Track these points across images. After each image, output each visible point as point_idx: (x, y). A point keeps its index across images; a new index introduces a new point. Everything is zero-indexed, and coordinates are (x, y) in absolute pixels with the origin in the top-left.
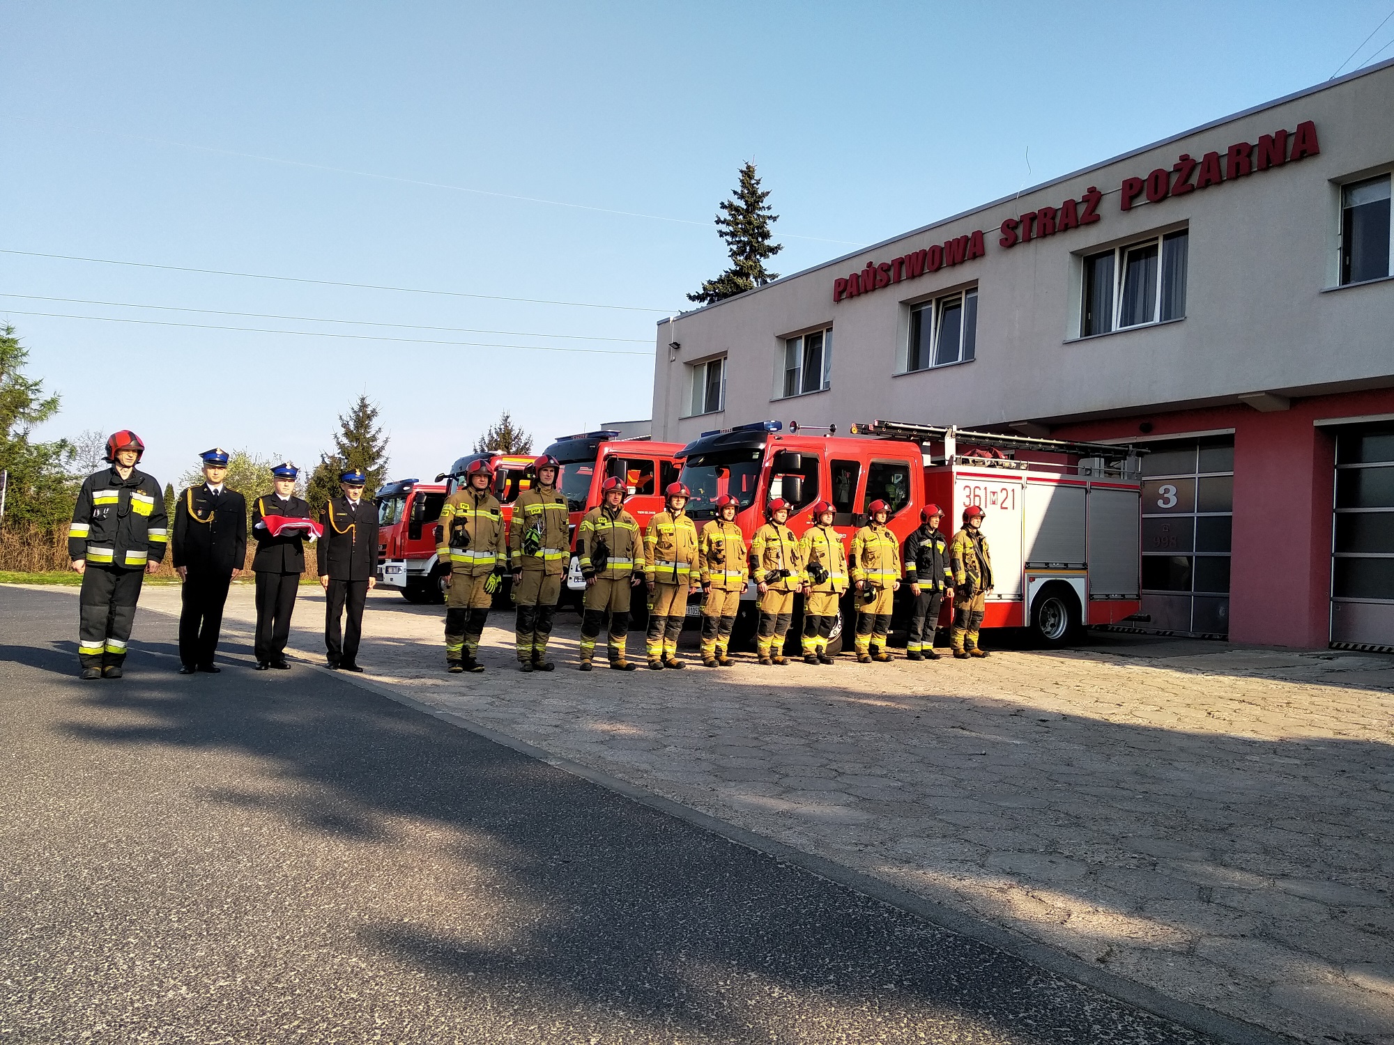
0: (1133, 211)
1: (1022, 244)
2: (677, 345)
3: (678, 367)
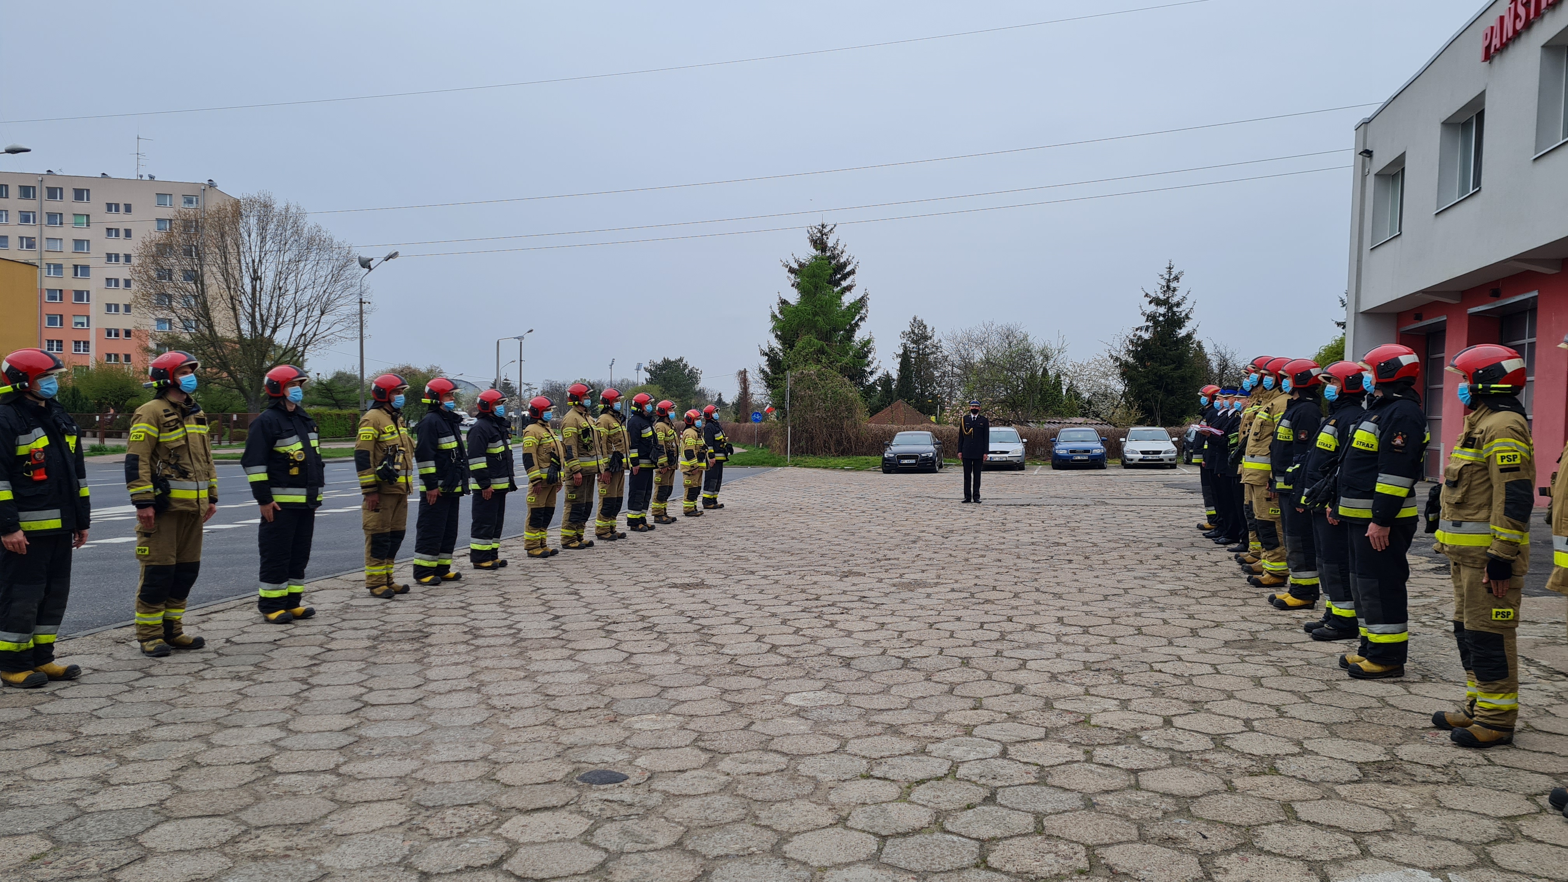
2: (1368, 153)
3: (1371, 180)
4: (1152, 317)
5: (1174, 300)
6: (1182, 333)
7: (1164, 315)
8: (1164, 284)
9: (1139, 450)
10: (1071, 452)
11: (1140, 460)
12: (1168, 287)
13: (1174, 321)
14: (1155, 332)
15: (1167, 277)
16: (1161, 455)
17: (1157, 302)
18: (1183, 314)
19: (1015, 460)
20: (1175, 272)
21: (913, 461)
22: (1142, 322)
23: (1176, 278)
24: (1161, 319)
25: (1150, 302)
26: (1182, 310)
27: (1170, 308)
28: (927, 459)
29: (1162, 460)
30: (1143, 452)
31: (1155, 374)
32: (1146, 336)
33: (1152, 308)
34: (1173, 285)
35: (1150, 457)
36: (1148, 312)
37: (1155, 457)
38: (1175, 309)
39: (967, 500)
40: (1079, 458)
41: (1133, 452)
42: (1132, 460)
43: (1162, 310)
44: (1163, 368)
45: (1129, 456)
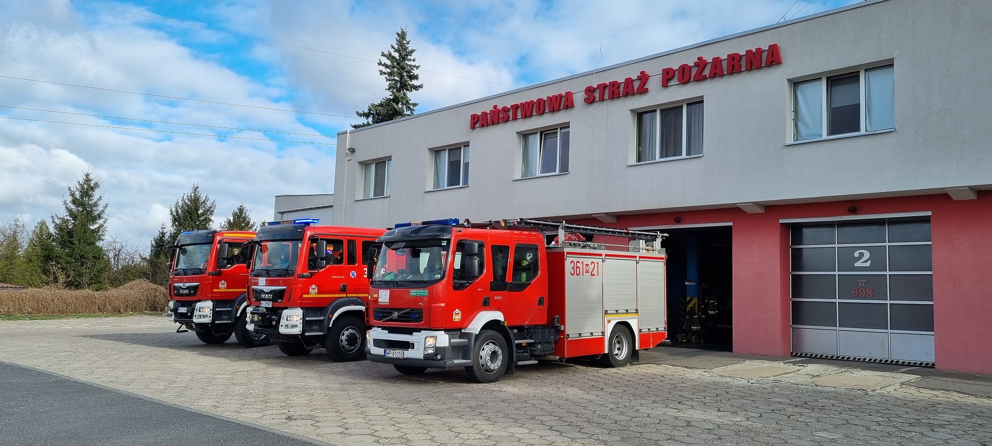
0: (669, 88)
1: (598, 103)
2: (353, 150)
3: (354, 164)
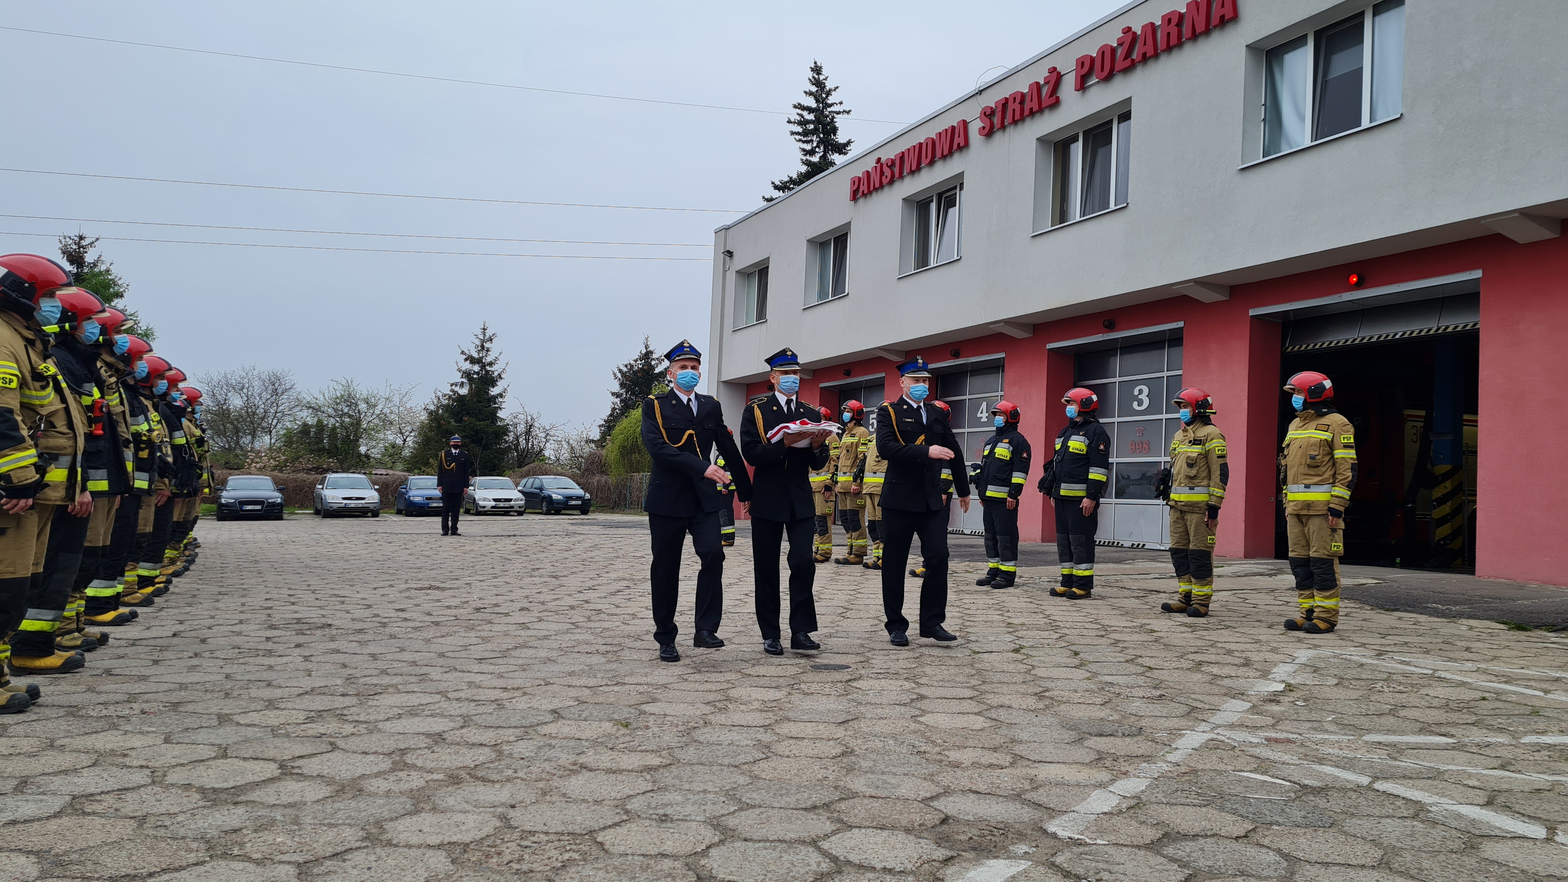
0: (1087, 91)
1: (998, 132)
2: (730, 254)
3: (732, 277)
4: (467, 374)
5: (489, 359)
6: (494, 391)
7: (478, 373)
8: (479, 343)
9: (491, 497)
10: (428, 499)
11: (492, 507)
12: (483, 347)
13: (488, 380)
14: (471, 389)
15: (481, 337)
16: (512, 503)
17: (472, 360)
18: (496, 374)
19: (372, 506)
20: (489, 333)
21: (259, 507)
22: (458, 378)
23: (491, 340)
24: (475, 376)
25: (466, 360)
26: (496, 369)
27: (483, 366)
28: (274, 504)
29: (512, 507)
30: (495, 500)
31: (472, 429)
32: (464, 391)
33: (467, 366)
34: (487, 345)
35: (502, 504)
36: (463, 369)
37: (507, 504)
38: (488, 368)
39: (445, 534)
40: (435, 505)
41: (485, 499)
42: (484, 507)
43: (476, 368)
44: (477, 423)
45: (481, 503)
